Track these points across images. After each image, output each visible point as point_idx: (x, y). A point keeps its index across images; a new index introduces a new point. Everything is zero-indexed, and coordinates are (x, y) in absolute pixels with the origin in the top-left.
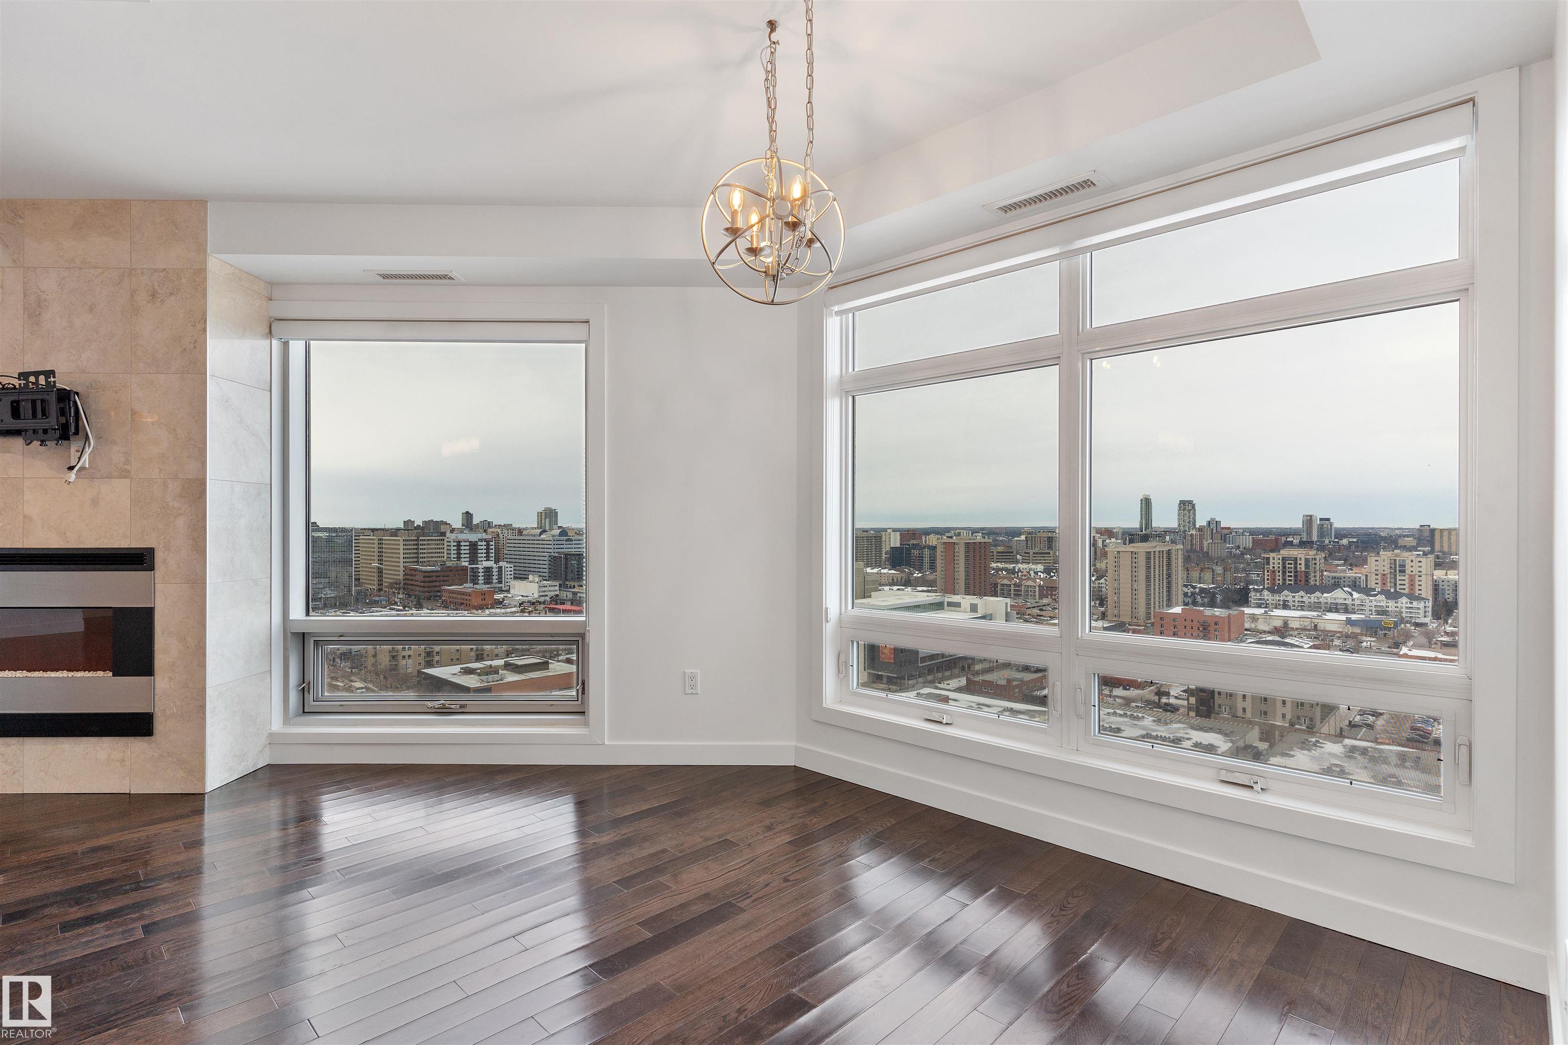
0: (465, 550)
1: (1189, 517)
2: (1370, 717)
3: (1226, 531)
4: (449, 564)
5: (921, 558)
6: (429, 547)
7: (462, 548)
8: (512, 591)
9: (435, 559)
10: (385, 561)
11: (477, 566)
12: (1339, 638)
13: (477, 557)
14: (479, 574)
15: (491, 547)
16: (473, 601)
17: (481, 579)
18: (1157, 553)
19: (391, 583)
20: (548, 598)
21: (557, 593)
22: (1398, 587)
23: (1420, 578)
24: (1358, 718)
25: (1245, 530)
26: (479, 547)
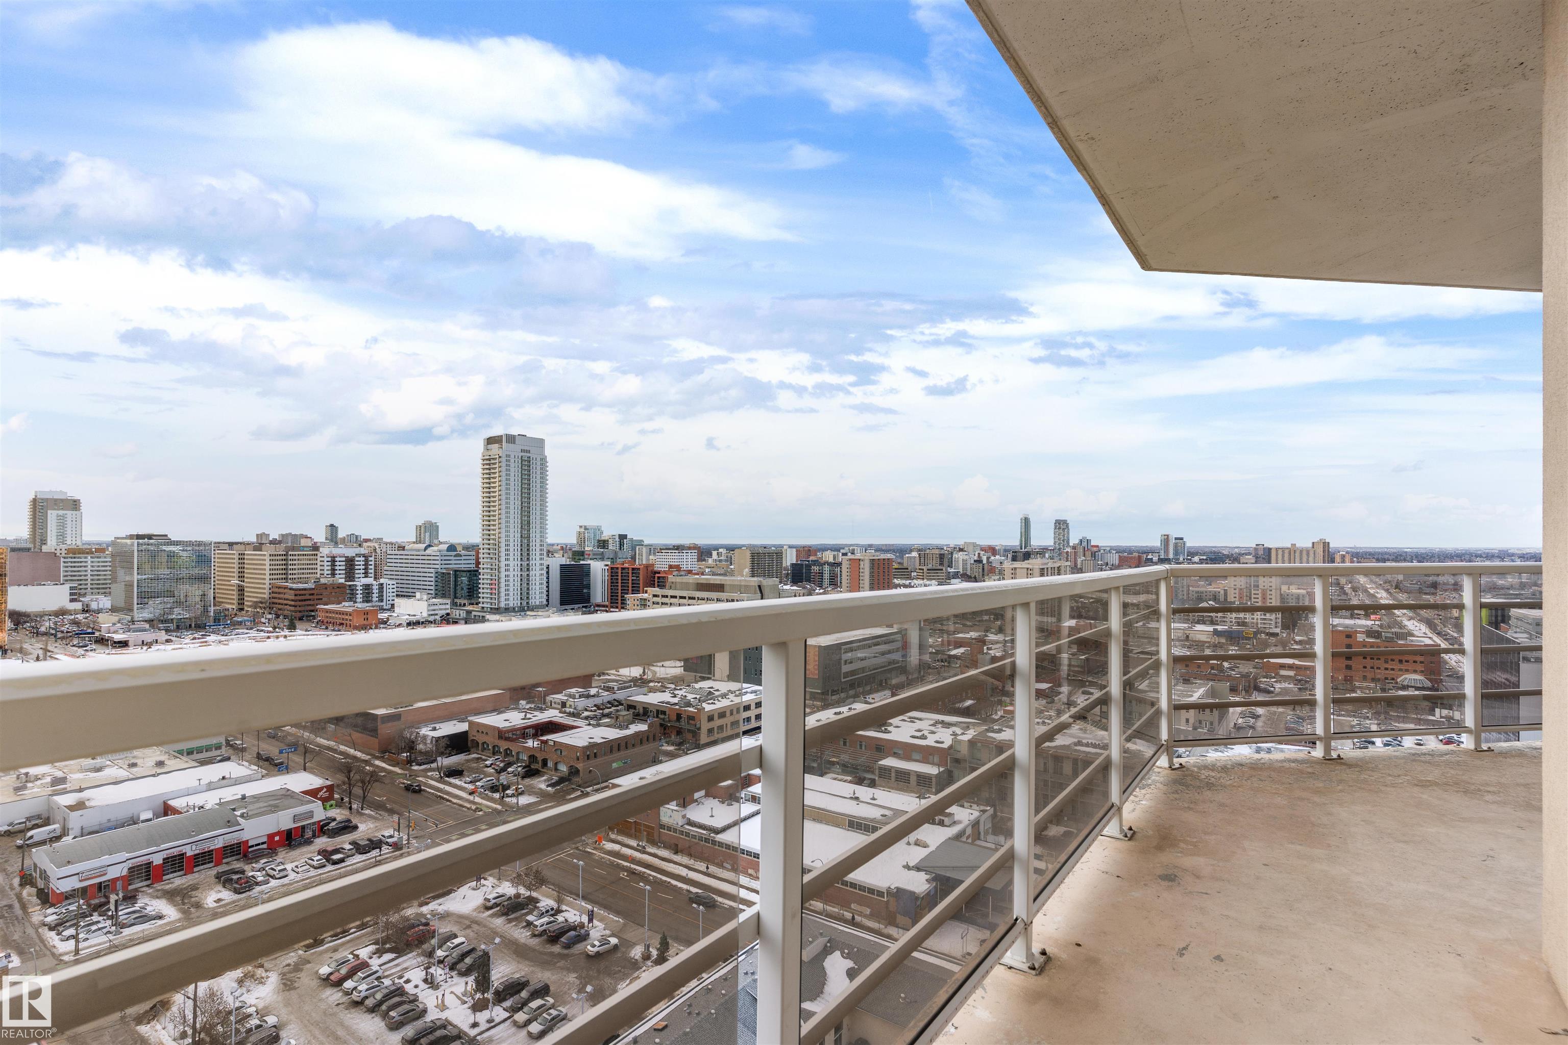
0: (341, 566)
1: (1064, 536)
2: (1251, 719)
3: (1095, 549)
4: (323, 581)
5: (821, 574)
6: (300, 562)
7: (336, 563)
8: (396, 609)
9: (307, 576)
10: (247, 578)
11: (355, 583)
12: (1208, 647)
13: (354, 573)
14: (358, 592)
15: (370, 563)
16: (355, 620)
17: (359, 597)
18: (1050, 569)
19: (254, 602)
20: (438, 617)
21: (448, 611)
22: (1253, 600)
23: (1271, 593)
24: (1240, 721)
25: (1112, 548)
26: (357, 563)
